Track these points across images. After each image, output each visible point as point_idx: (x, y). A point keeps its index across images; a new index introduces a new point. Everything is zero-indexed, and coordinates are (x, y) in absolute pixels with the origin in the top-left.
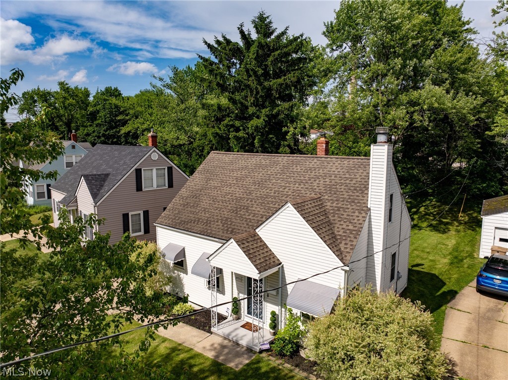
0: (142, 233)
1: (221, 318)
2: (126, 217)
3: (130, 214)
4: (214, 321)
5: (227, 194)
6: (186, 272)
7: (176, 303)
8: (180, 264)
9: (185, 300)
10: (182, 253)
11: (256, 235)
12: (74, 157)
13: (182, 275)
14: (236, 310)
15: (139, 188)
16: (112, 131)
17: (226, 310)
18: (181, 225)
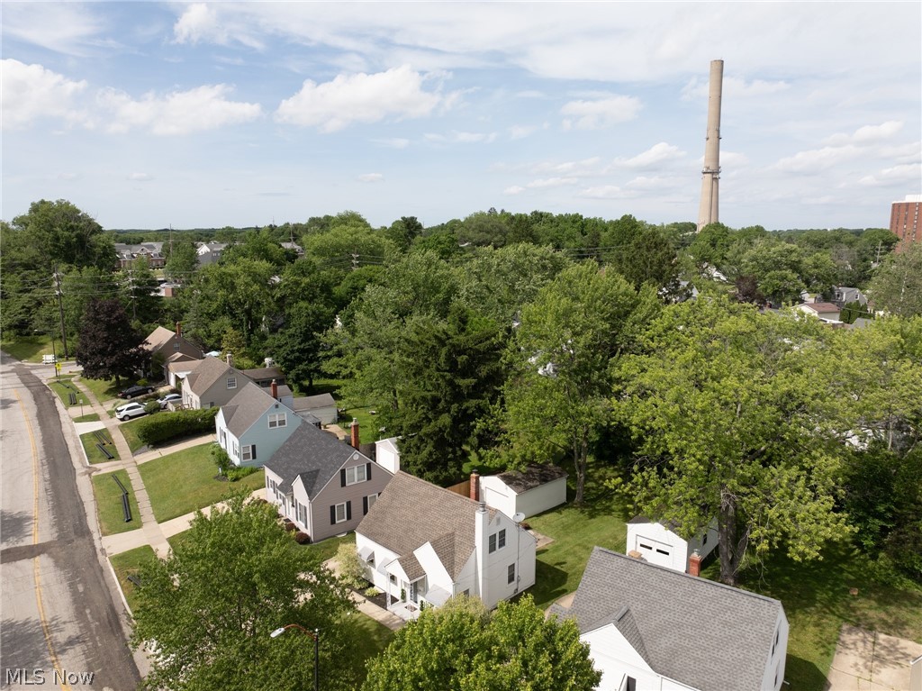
0: (345, 519)
1: (394, 600)
2: (333, 508)
3: (336, 506)
4: (389, 603)
5: (403, 515)
6: (374, 567)
7: (367, 588)
8: (372, 562)
9: (372, 585)
10: (373, 555)
11: (413, 555)
12: (277, 417)
13: (372, 569)
14: (403, 596)
15: (343, 484)
16: (307, 344)
17: (398, 595)
18: (371, 535)
